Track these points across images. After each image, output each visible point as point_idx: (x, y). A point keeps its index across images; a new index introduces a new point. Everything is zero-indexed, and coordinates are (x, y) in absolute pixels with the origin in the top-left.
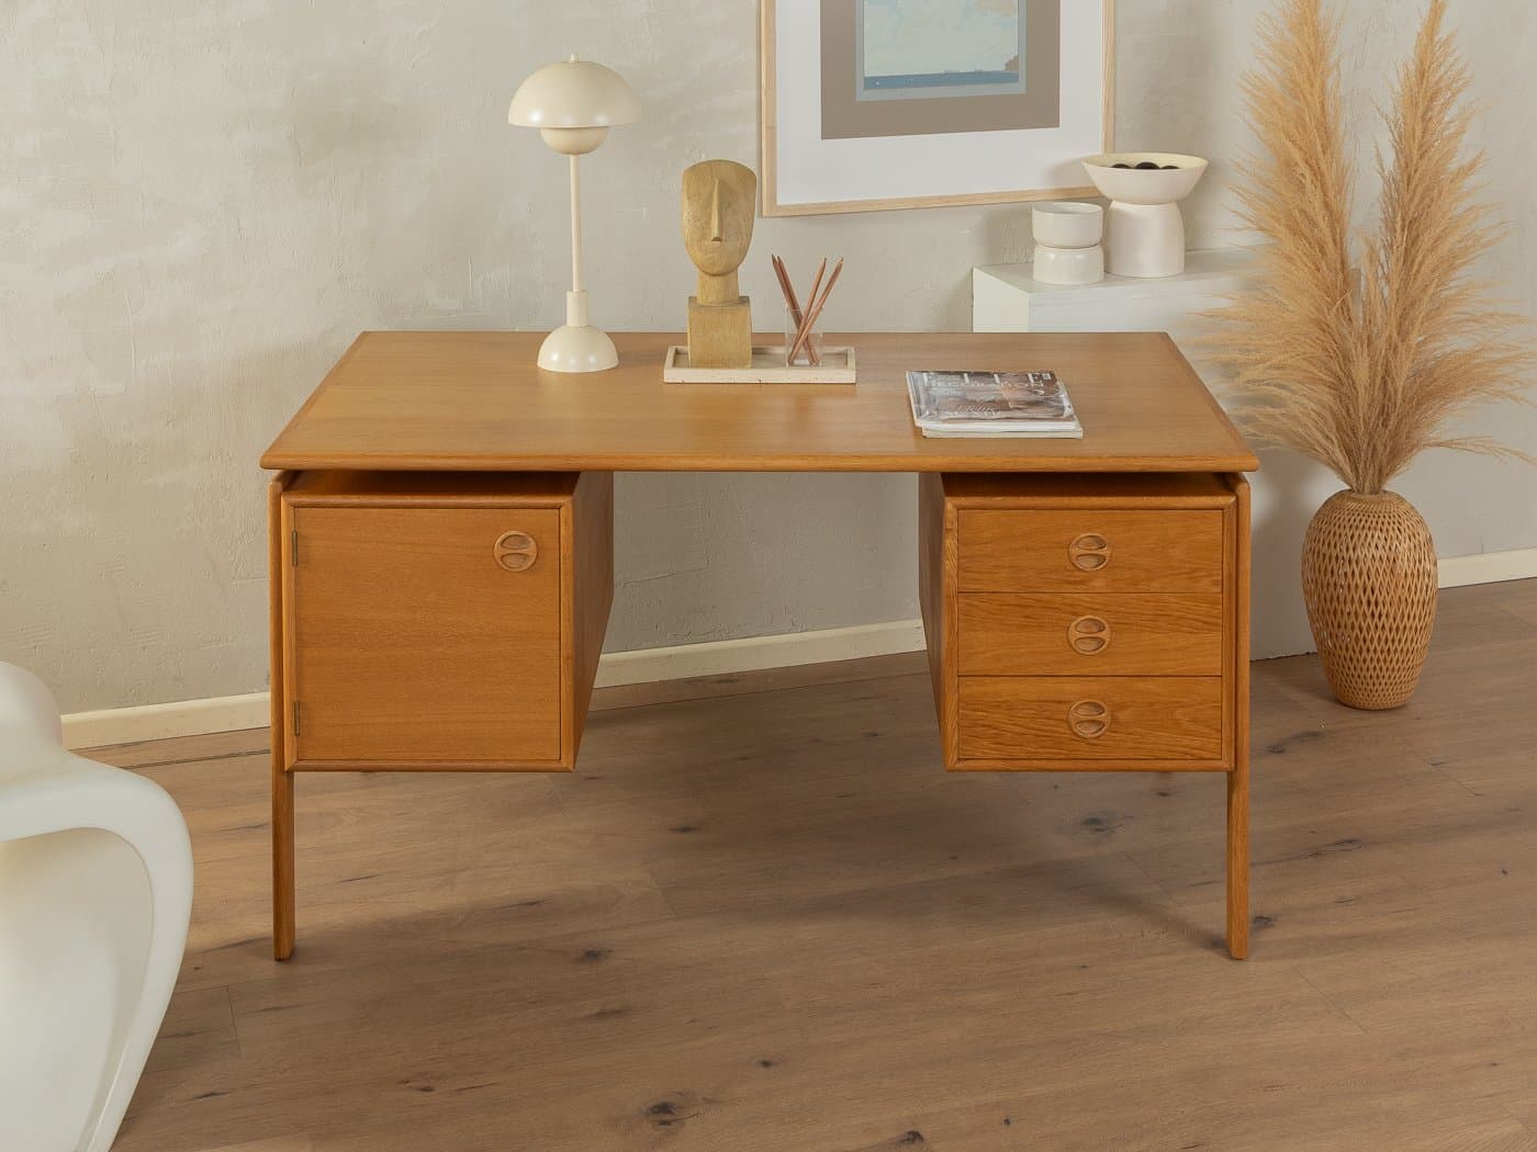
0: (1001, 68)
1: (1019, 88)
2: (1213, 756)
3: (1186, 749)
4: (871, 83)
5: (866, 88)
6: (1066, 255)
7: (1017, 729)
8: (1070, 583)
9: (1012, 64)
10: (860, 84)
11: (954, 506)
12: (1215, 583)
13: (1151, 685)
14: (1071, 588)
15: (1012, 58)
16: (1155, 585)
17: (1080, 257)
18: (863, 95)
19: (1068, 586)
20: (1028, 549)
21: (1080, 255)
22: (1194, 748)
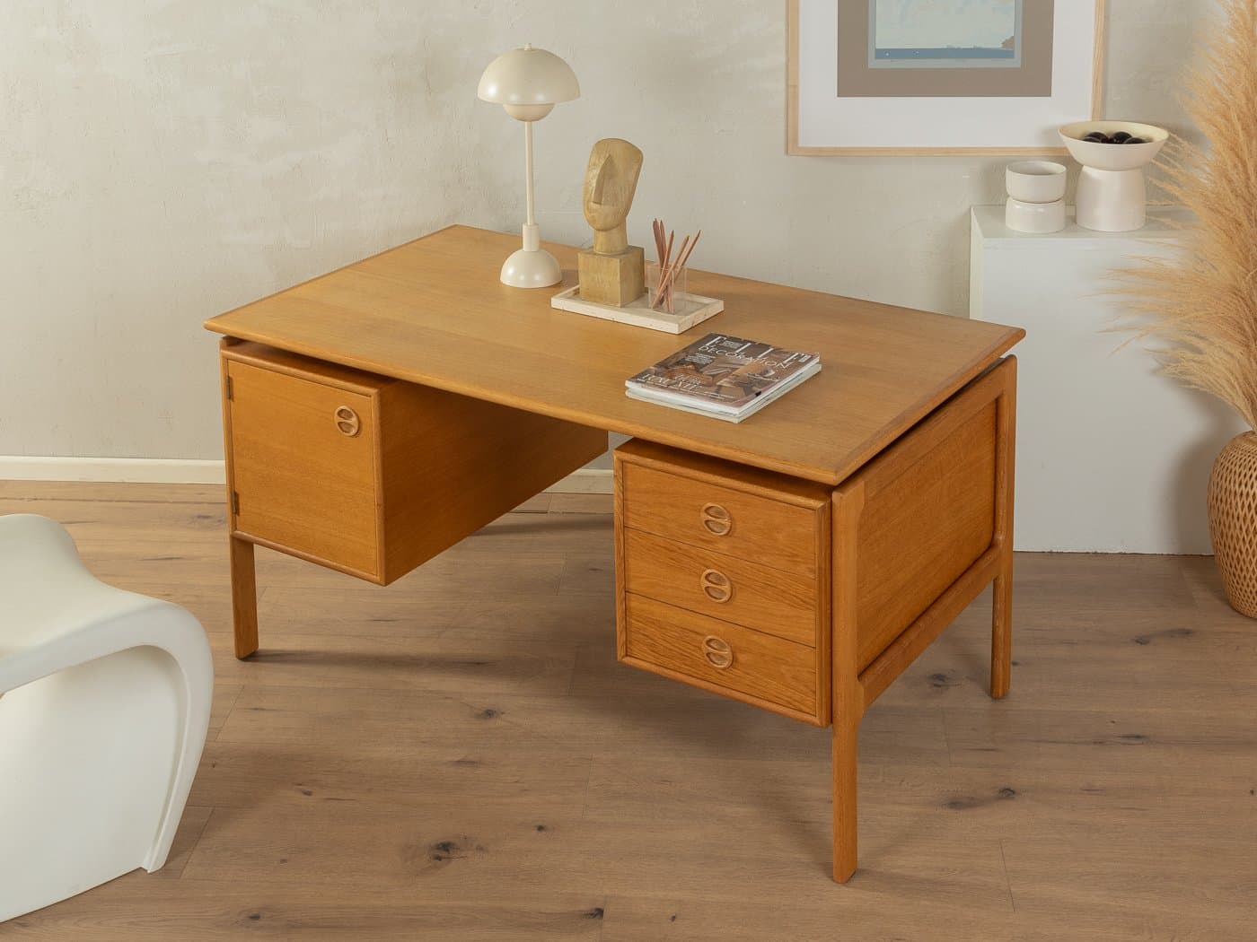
0: (1000, 46)
1: (1015, 62)
2: (808, 710)
3: (789, 700)
4: (881, 54)
5: (877, 57)
6: (1029, 208)
7: (668, 645)
8: (703, 540)
9: (1009, 43)
10: (871, 54)
11: (618, 459)
12: (811, 571)
13: (763, 640)
14: (700, 544)
15: (1008, 38)
16: (764, 559)
17: (1041, 210)
18: (873, 63)
19: (700, 542)
20: (672, 506)
21: (1041, 209)
22: (795, 700)
